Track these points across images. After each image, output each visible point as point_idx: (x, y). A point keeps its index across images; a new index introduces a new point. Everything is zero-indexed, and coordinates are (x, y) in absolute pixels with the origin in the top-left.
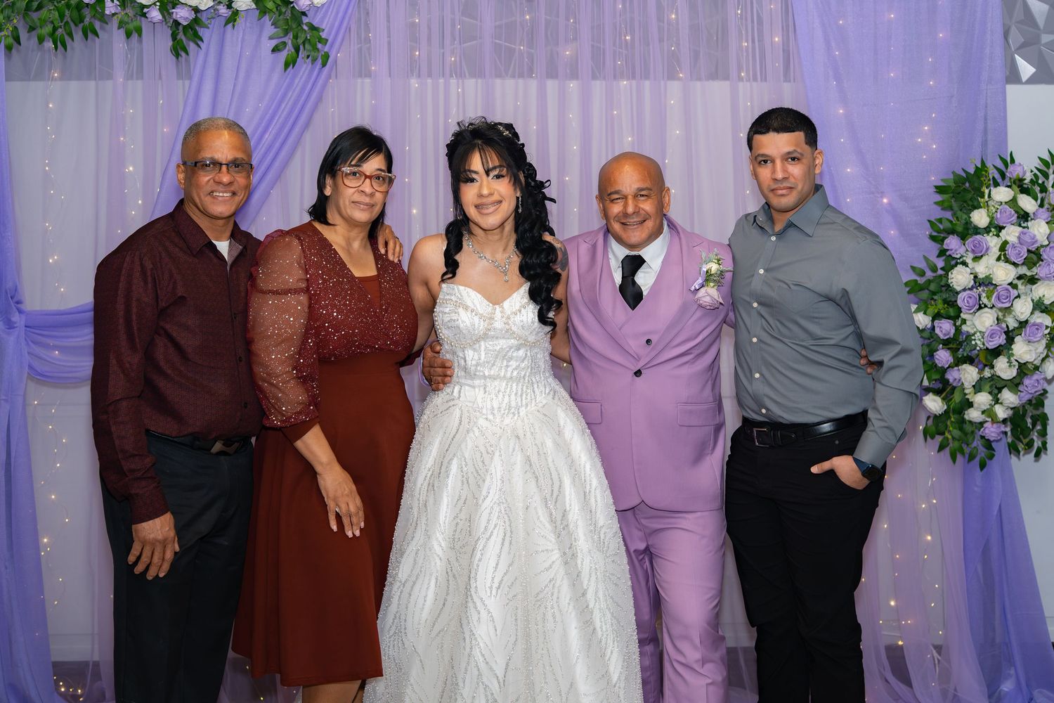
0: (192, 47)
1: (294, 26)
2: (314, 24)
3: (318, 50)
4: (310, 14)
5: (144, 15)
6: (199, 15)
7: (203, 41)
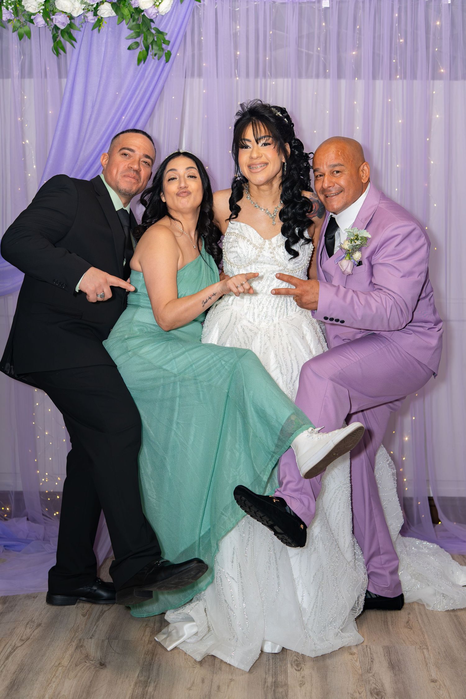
0: (68, 46)
1: (145, 30)
2: (160, 29)
3: (163, 49)
4: (156, 21)
5: (32, 21)
6: (72, 21)
7: (76, 41)
